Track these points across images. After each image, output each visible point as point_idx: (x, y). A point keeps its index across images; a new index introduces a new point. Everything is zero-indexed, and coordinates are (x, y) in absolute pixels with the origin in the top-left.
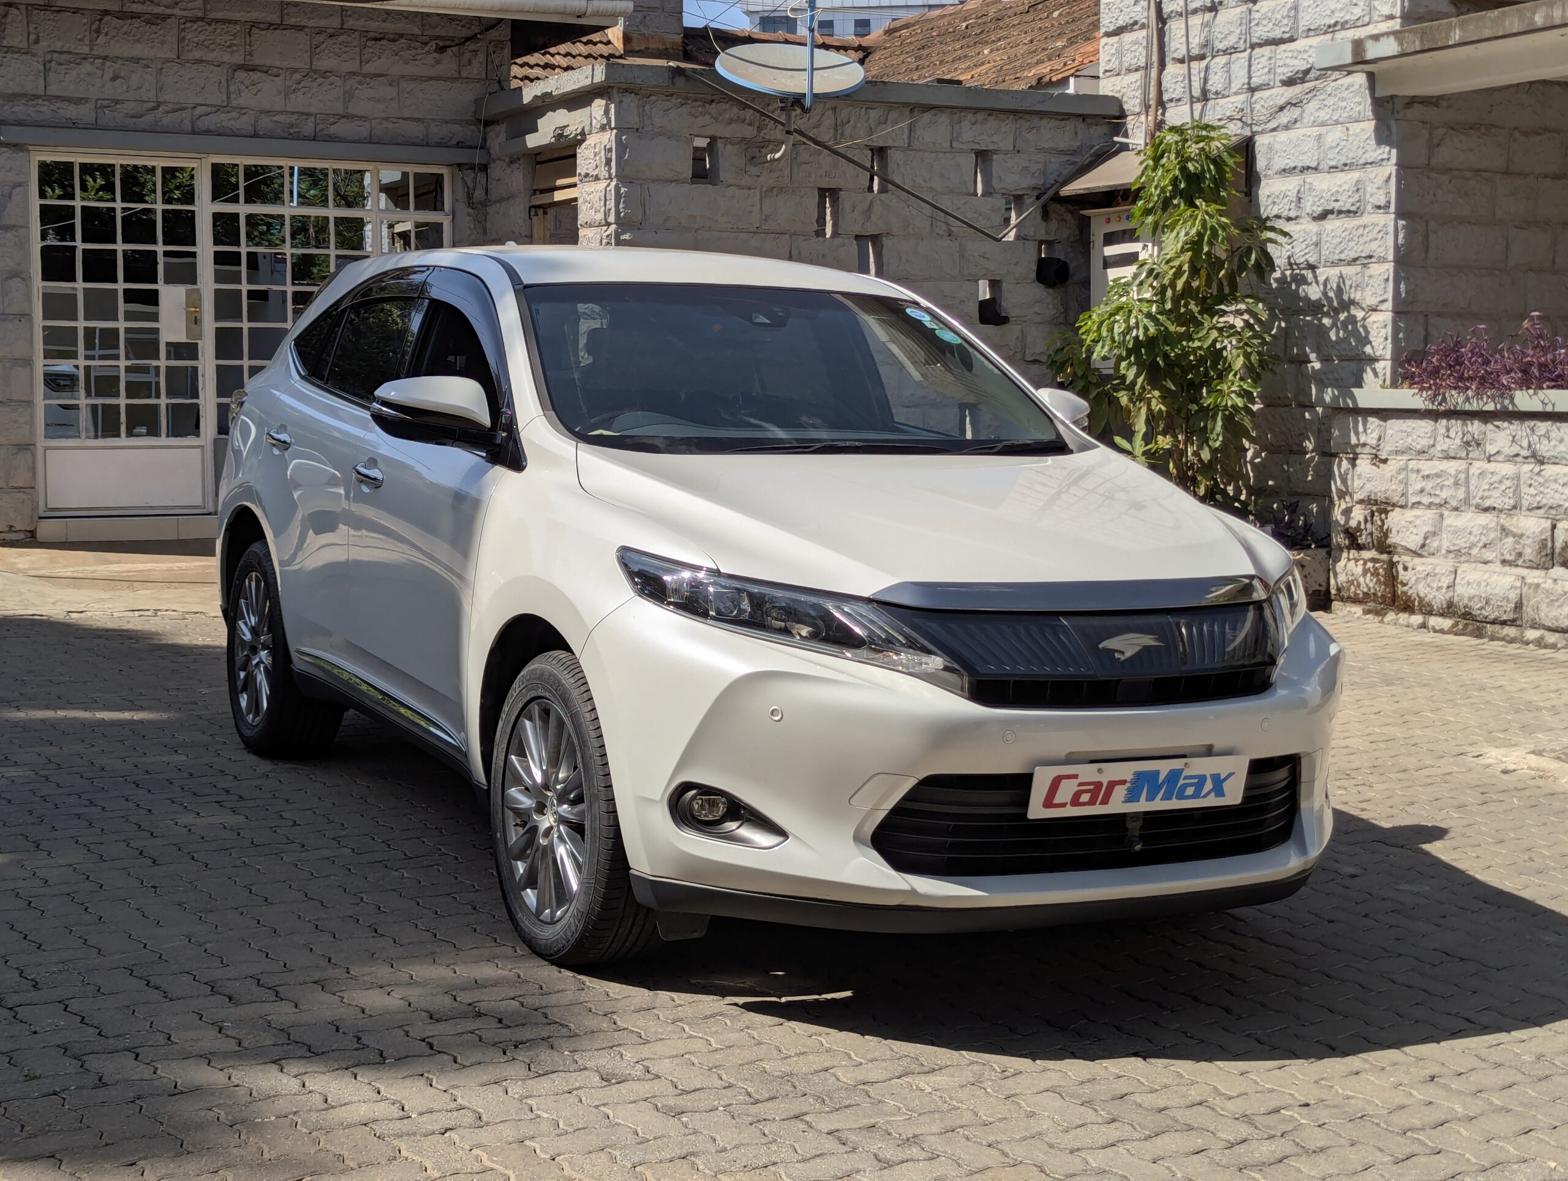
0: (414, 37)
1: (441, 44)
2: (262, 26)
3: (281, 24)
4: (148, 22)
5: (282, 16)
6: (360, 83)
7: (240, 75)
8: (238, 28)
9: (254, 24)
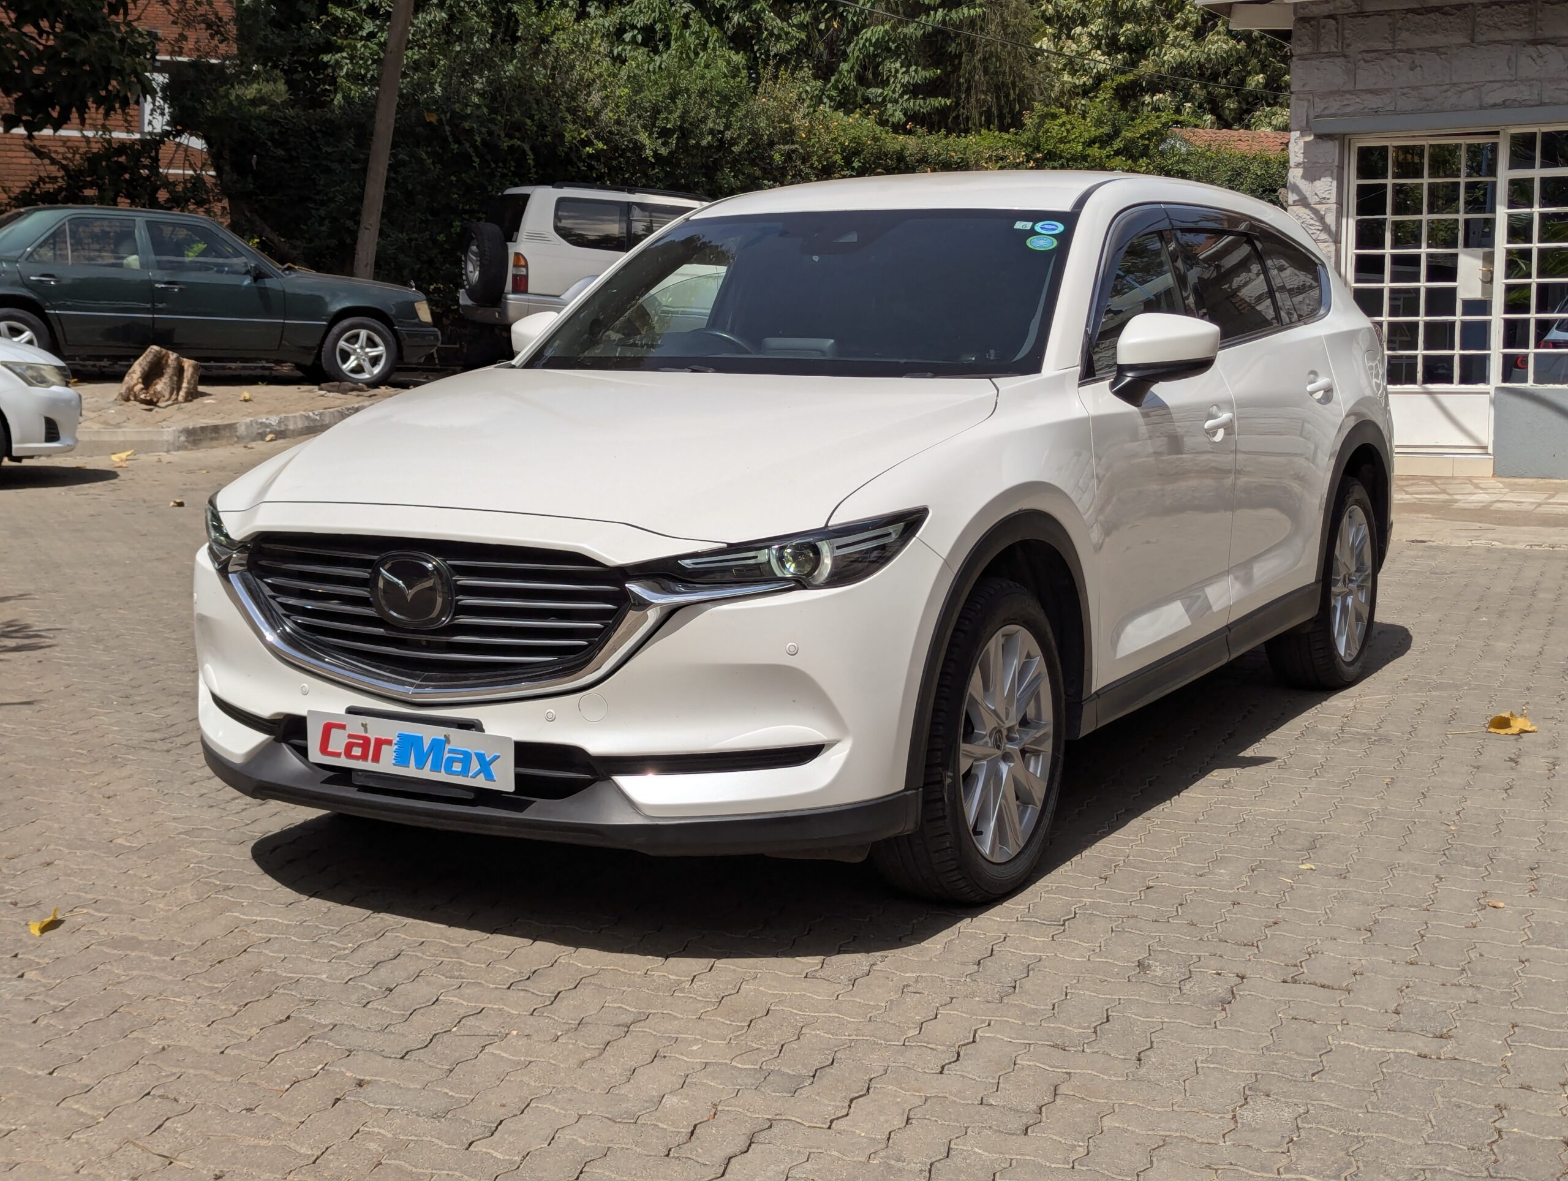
7: (1531, 50)
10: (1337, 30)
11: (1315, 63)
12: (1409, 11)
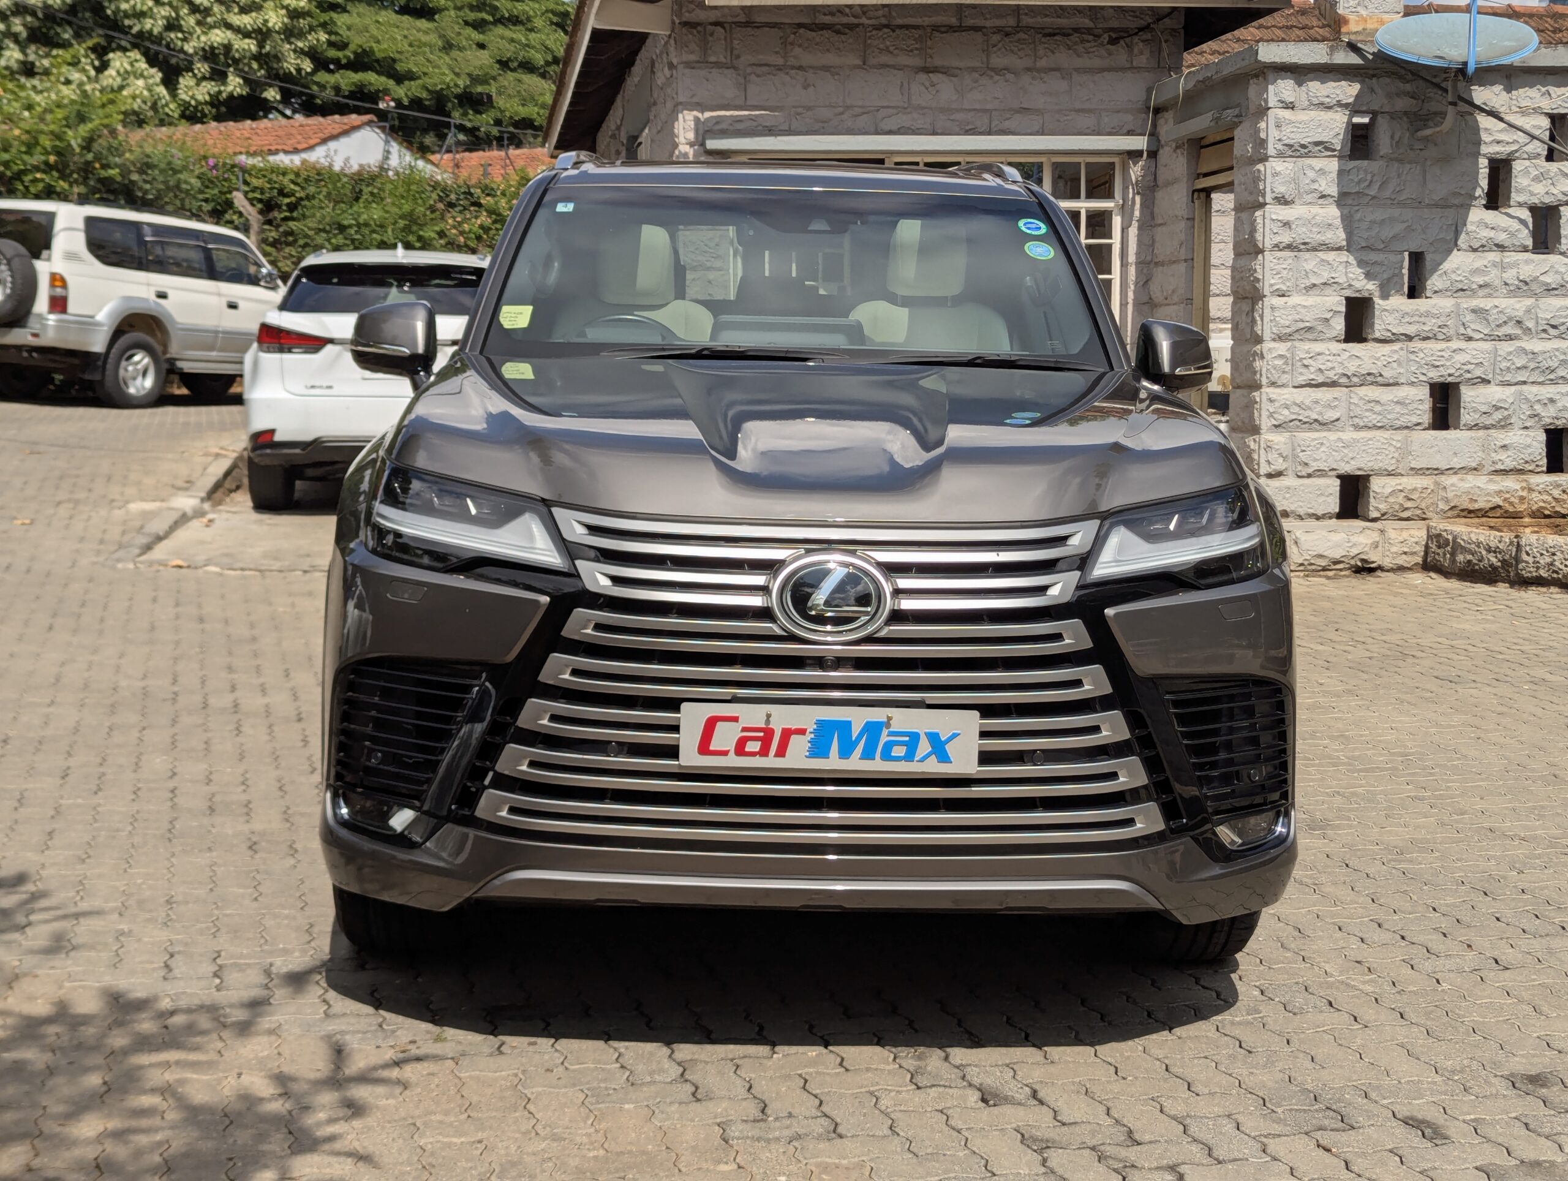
0: (1089, 31)
1: (1114, 36)
2: (943, 29)
3: (961, 26)
4: (838, 32)
5: (961, 19)
6: (1034, 78)
7: (922, 77)
8: (920, 32)
9: (936, 28)
10: (725, 39)
11: (703, 73)
12: (800, 25)
